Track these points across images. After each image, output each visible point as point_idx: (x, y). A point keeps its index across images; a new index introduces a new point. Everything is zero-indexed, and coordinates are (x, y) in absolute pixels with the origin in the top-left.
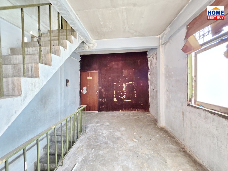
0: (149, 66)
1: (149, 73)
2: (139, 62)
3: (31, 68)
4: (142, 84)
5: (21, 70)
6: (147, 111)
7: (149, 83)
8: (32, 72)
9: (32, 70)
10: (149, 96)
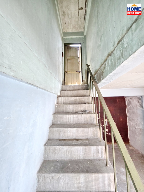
0: (127, 104)
1: (127, 110)
2: (118, 101)
3: (101, 150)
4: (121, 120)
5: (91, 152)
6: (127, 143)
7: (128, 119)
8: (102, 154)
9: (102, 152)
10: (128, 129)
